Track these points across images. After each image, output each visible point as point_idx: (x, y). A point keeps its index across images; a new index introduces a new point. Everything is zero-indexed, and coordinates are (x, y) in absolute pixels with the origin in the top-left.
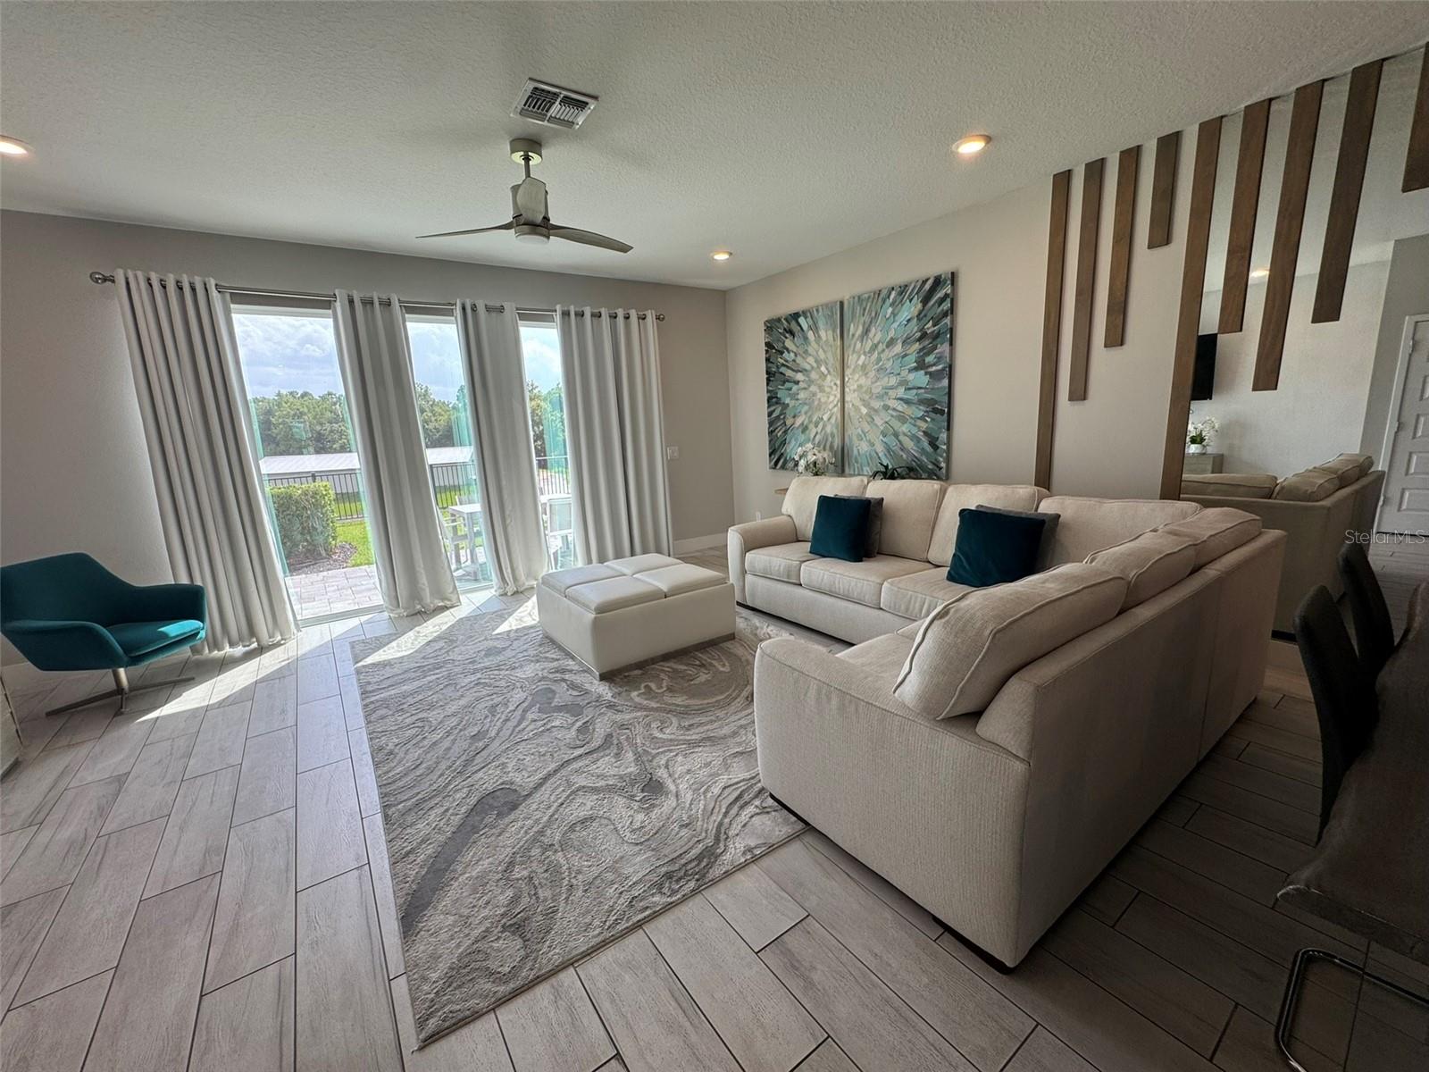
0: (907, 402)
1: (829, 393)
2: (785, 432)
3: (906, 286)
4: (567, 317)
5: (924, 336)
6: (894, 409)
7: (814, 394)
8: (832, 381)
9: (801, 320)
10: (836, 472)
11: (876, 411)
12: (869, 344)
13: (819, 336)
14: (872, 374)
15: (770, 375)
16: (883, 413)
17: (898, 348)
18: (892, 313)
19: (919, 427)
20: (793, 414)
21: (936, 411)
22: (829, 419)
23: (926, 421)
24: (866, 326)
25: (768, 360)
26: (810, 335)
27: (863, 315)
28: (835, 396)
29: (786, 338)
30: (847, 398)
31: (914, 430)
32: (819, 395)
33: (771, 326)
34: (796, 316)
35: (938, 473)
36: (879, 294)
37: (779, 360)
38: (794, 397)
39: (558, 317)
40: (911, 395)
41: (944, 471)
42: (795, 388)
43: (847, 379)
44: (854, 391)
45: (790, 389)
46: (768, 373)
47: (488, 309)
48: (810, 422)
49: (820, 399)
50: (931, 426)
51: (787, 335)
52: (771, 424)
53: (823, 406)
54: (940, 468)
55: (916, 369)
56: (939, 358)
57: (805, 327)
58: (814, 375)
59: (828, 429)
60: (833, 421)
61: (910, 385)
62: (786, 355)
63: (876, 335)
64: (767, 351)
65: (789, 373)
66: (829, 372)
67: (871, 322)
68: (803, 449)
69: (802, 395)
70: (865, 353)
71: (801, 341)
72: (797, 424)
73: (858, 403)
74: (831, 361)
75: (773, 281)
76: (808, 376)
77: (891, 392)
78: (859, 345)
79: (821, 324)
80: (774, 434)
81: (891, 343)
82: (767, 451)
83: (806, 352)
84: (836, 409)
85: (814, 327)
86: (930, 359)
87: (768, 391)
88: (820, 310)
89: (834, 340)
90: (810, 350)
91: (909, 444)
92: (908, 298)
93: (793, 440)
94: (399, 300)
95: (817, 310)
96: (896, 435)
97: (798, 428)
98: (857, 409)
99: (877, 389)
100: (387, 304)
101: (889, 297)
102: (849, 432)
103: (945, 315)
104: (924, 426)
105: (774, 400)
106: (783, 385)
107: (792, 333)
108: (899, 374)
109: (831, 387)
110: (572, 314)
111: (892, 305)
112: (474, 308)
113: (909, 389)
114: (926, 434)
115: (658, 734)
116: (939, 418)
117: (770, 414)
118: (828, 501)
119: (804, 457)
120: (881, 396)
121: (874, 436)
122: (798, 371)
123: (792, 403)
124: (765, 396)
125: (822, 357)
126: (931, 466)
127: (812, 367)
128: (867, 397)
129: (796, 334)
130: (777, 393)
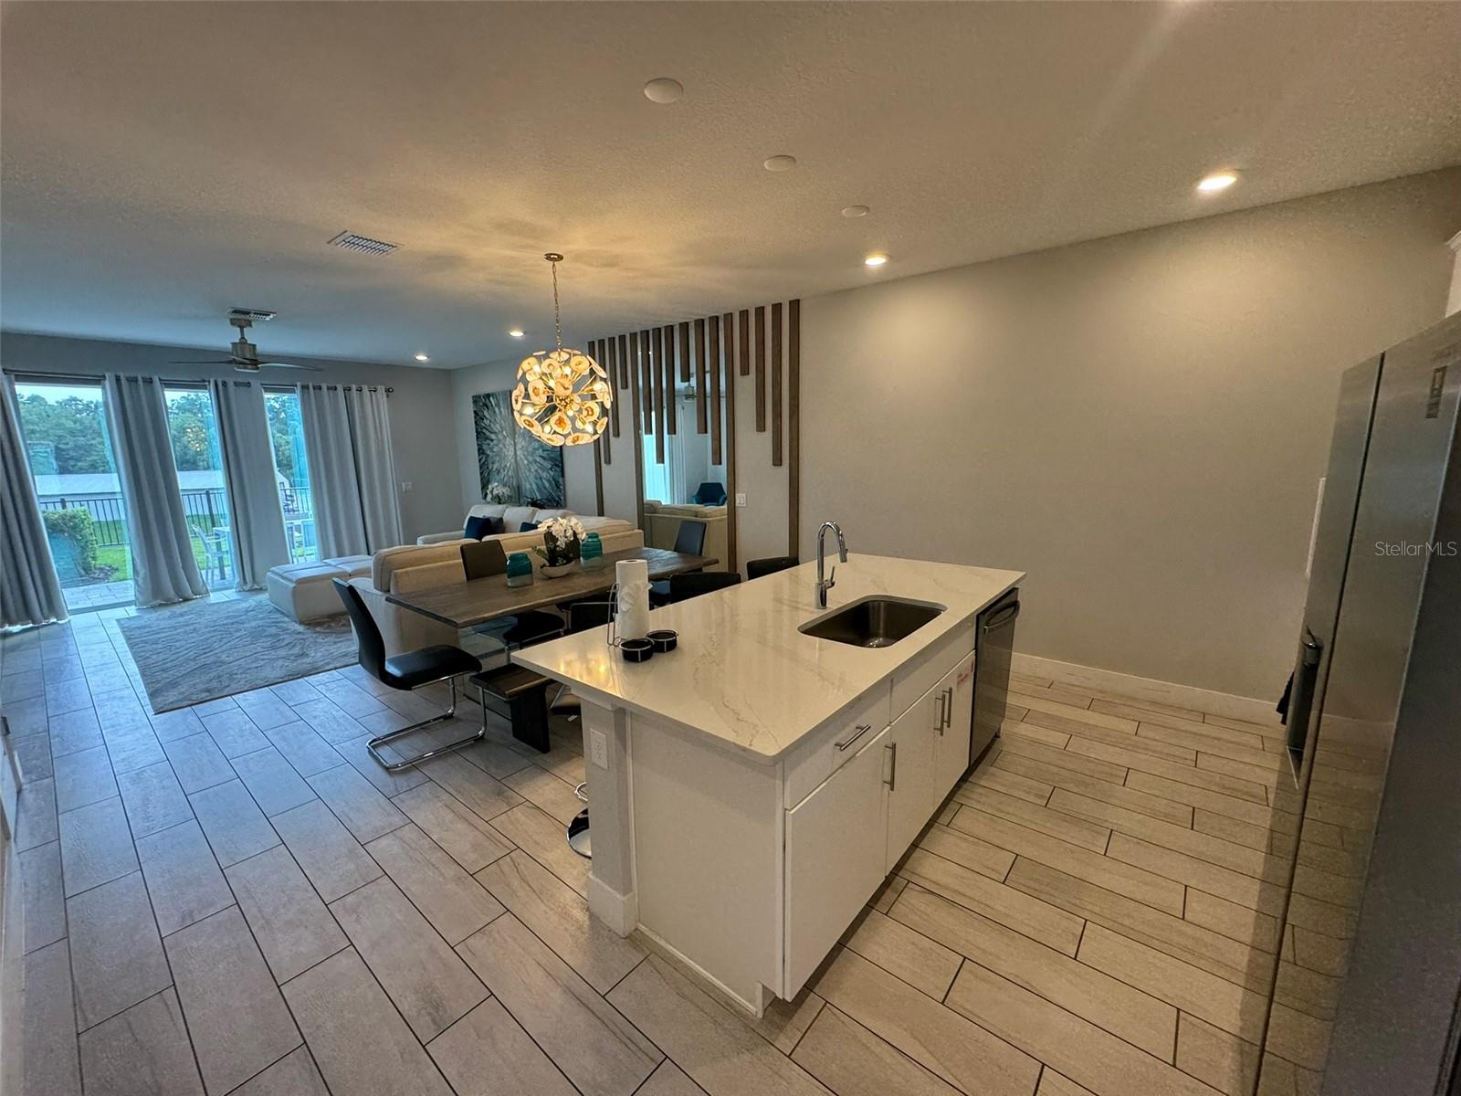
0: (544, 459)
1: (509, 449)
2: (488, 473)
4: (306, 390)
6: (539, 463)
7: (501, 449)
8: (509, 442)
9: (491, 398)
10: (516, 502)
11: (531, 463)
13: (500, 411)
14: (527, 439)
15: (478, 434)
16: (534, 465)
19: (550, 475)
20: (492, 462)
21: (556, 465)
22: (510, 467)
23: (552, 471)
25: (476, 422)
26: (497, 410)
28: (512, 451)
29: (484, 409)
30: (518, 453)
32: (504, 450)
33: (476, 399)
34: (488, 396)
35: (560, 503)
37: (482, 424)
38: (491, 450)
39: (298, 390)
40: (545, 454)
41: (563, 501)
42: (492, 444)
43: (516, 441)
44: (520, 449)
45: (489, 445)
46: (477, 432)
47: (236, 384)
48: (501, 467)
49: (504, 453)
50: (556, 474)
51: (485, 407)
52: (481, 467)
53: (507, 458)
54: (560, 500)
57: (494, 404)
58: (500, 436)
59: (510, 473)
60: (512, 467)
61: (545, 448)
62: (485, 421)
64: (475, 417)
65: (487, 433)
66: (508, 435)
68: (496, 488)
69: (495, 449)
71: (492, 414)
72: (494, 469)
73: (523, 457)
74: (508, 429)
75: (475, 369)
76: (497, 437)
77: (536, 452)
79: (501, 403)
80: (483, 475)
82: (480, 486)
83: (495, 420)
84: (512, 460)
85: (498, 405)
87: (478, 445)
89: (509, 415)
90: (497, 419)
91: (547, 485)
93: (492, 479)
94: (160, 379)
95: (499, 395)
96: (541, 479)
97: (495, 471)
98: (523, 461)
99: (530, 449)
100: (150, 381)
102: (520, 476)
104: (552, 474)
105: (481, 451)
106: (485, 441)
107: (486, 405)
109: (509, 446)
110: (311, 388)
112: (224, 384)
113: (544, 451)
114: (554, 479)
115: (320, 640)
116: (558, 470)
117: (480, 461)
118: (472, 519)
119: (492, 492)
120: (532, 454)
121: (532, 479)
122: (492, 433)
123: (491, 454)
124: (476, 448)
125: (503, 425)
126: (557, 499)
127: (499, 431)
128: (526, 455)
129: (489, 408)
130: (482, 447)
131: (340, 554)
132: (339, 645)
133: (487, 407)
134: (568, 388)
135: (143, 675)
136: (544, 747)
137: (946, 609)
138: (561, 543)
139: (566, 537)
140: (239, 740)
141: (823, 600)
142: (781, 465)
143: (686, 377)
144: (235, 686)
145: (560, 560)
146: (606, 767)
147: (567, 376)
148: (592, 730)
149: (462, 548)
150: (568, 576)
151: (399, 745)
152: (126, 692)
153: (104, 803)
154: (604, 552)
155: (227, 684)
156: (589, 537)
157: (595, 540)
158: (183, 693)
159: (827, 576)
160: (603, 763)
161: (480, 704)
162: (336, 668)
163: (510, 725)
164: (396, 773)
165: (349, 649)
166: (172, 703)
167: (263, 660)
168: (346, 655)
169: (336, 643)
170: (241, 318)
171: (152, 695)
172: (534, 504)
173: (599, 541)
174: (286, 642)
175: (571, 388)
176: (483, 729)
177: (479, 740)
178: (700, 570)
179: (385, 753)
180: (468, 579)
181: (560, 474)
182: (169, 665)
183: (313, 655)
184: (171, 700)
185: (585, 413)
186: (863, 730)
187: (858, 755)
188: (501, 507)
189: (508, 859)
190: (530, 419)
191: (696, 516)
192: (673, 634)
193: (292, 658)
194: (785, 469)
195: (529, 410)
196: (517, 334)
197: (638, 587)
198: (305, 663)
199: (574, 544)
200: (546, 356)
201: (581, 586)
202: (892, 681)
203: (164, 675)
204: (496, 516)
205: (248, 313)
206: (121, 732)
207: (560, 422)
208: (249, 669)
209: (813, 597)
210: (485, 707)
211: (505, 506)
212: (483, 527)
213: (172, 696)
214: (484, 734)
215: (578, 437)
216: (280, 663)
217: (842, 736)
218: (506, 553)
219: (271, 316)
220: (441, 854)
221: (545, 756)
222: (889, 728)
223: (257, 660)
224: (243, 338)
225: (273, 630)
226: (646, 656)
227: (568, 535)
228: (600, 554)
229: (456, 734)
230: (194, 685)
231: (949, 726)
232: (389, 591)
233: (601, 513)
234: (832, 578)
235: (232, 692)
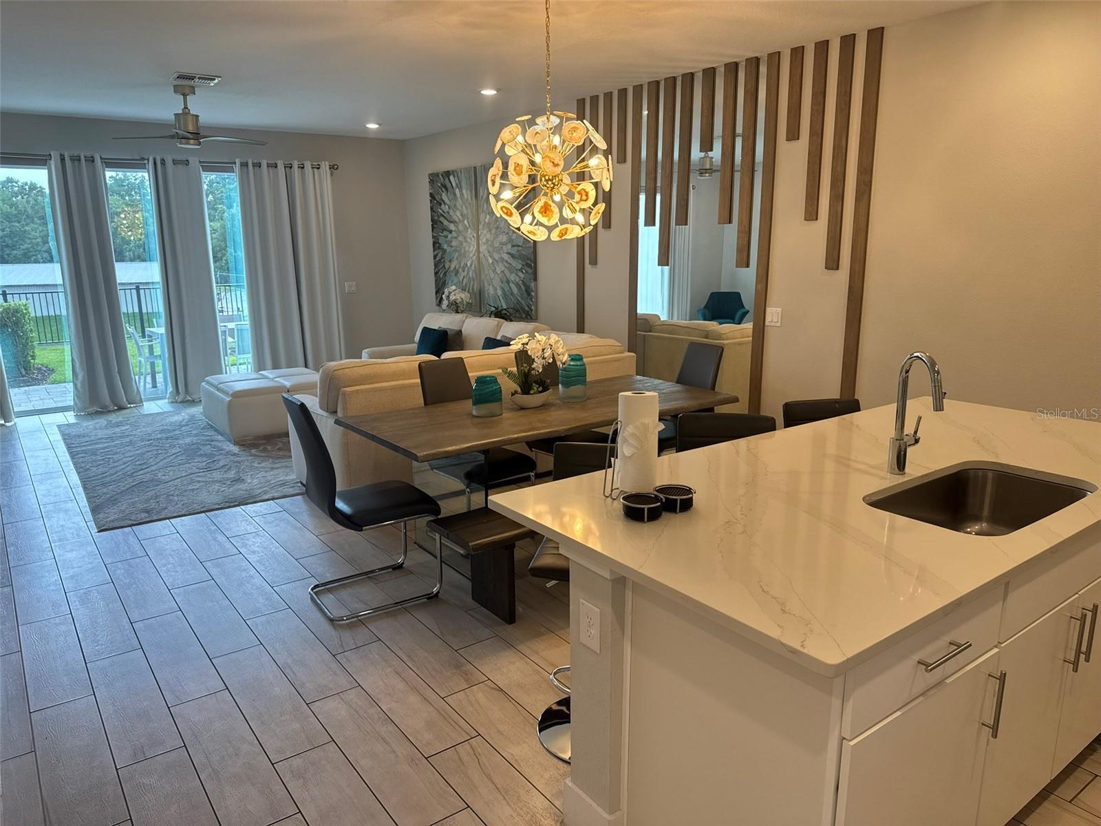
0: (513, 256)
1: (470, 243)
2: (445, 274)
4: (245, 168)
6: (507, 262)
7: (462, 244)
8: (471, 234)
9: (451, 178)
10: (475, 310)
11: (496, 261)
13: (462, 194)
14: (494, 231)
15: (434, 223)
16: (500, 264)
19: (519, 277)
20: (449, 259)
21: (528, 265)
22: (471, 266)
23: (523, 273)
25: (432, 208)
26: (457, 191)
28: (474, 246)
29: (443, 191)
30: (481, 249)
31: (517, 279)
32: (464, 244)
33: (433, 178)
34: (447, 174)
35: (532, 315)
37: (439, 210)
38: (449, 243)
39: (237, 168)
40: (514, 251)
41: (534, 313)
42: (450, 236)
43: (480, 233)
44: (484, 243)
45: (447, 237)
46: (432, 220)
47: (175, 162)
48: (460, 266)
49: (465, 248)
50: (526, 276)
52: (436, 266)
53: (467, 255)
54: (532, 310)
57: (454, 184)
58: (461, 227)
59: (470, 274)
60: (473, 266)
61: (515, 243)
62: (443, 206)
64: (431, 202)
65: (445, 223)
66: (470, 226)
68: (454, 293)
69: (454, 244)
71: (451, 197)
72: (452, 269)
73: (486, 253)
74: (470, 217)
75: (435, 141)
76: (457, 227)
77: (504, 247)
78: (485, 206)
79: (464, 184)
80: (438, 275)
82: (434, 290)
83: (455, 206)
84: (474, 258)
85: (459, 186)
87: (433, 237)
88: (463, 172)
89: (472, 200)
90: (458, 205)
91: (515, 290)
93: (450, 280)
94: (101, 158)
95: (461, 172)
96: (508, 282)
97: (452, 272)
98: (486, 259)
99: (497, 245)
100: (91, 160)
102: (483, 278)
104: (522, 276)
105: (437, 245)
106: (442, 233)
107: (445, 187)
108: (508, 233)
109: (471, 239)
110: (250, 166)
112: (163, 162)
113: (513, 246)
114: (524, 283)
115: (256, 465)
116: (530, 271)
117: (435, 257)
118: (426, 331)
119: (448, 297)
120: (499, 250)
121: (497, 282)
122: (450, 222)
123: (448, 249)
124: (431, 241)
125: (465, 212)
126: (527, 309)
127: (459, 219)
128: (491, 251)
129: (449, 189)
130: (438, 239)
131: (276, 366)
132: (276, 472)
133: (447, 189)
134: (558, 165)
135: (85, 488)
136: (510, 617)
137: (1097, 488)
138: (538, 365)
139: (544, 358)
140: (178, 569)
141: (900, 462)
142: (838, 269)
143: (707, 146)
144: (173, 509)
145: (535, 387)
146: (598, 652)
147: (555, 147)
148: (581, 600)
149: (419, 365)
150: (544, 406)
151: (345, 594)
152: (70, 505)
153: (57, 621)
154: (588, 380)
155: (164, 506)
156: (572, 360)
157: (579, 363)
158: (124, 511)
159: (909, 429)
160: (595, 645)
161: (436, 558)
162: (273, 499)
163: (469, 585)
164: (341, 626)
165: (287, 478)
166: (113, 521)
167: (199, 482)
168: (284, 484)
169: (273, 469)
170: (185, 84)
171: (95, 510)
172: (499, 314)
173: (584, 365)
174: (221, 464)
175: (562, 163)
176: (438, 585)
177: (433, 598)
178: (712, 410)
179: (328, 600)
180: (425, 405)
181: (532, 276)
182: (108, 479)
183: (249, 481)
184: (112, 518)
185: (577, 197)
186: (960, 648)
187: (948, 681)
188: (459, 317)
189: (466, 745)
190: (508, 206)
191: (707, 338)
192: (689, 491)
193: (228, 482)
194: (843, 275)
195: (507, 195)
196: (489, 92)
197: (646, 427)
198: (240, 489)
199: (551, 368)
200: (532, 123)
201: (558, 421)
202: (1007, 584)
203: (105, 490)
204: (455, 327)
205: (192, 78)
206: (69, 547)
207: (546, 210)
208: (186, 491)
209: (885, 456)
210: (441, 561)
211: (465, 315)
212: (438, 341)
213: (112, 514)
214: (438, 592)
215: (567, 229)
216: (216, 487)
217: (930, 652)
218: (470, 374)
219: (216, 81)
220: (391, 727)
221: (509, 628)
222: (996, 650)
223: (192, 482)
224: (186, 108)
225: (207, 449)
226: (654, 516)
227: (546, 355)
228: (584, 382)
229: (406, 588)
230: (133, 503)
231: (1087, 660)
232: (336, 412)
233: (581, 329)
234: (916, 432)
235: (170, 515)
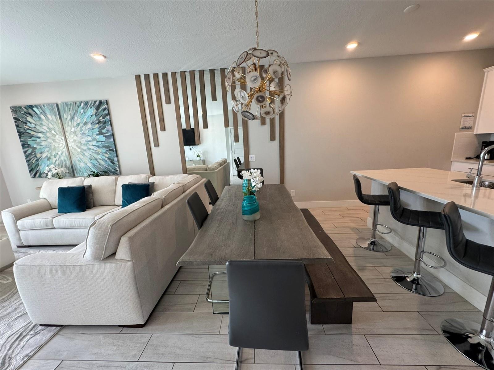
0: (98, 147)
1: (59, 143)
2: (37, 160)
3: (87, 102)
5: (99, 122)
6: (93, 150)
7: (51, 143)
8: (59, 138)
9: (35, 109)
10: (70, 176)
11: (85, 150)
12: (75, 124)
13: (48, 118)
14: (80, 135)
15: (21, 134)
16: (88, 151)
17: (89, 126)
18: (84, 112)
19: (105, 156)
20: (40, 152)
21: (111, 150)
22: (61, 154)
23: (108, 154)
24: (72, 116)
25: (17, 126)
26: (42, 116)
27: (70, 111)
28: (63, 144)
29: (27, 116)
30: (69, 145)
31: (103, 157)
32: (54, 144)
33: (15, 110)
34: (31, 107)
35: (116, 172)
36: (75, 104)
37: (25, 126)
38: (39, 144)
40: (99, 144)
41: (119, 171)
42: (38, 140)
43: (67, 137)
44: (72, 142)
45: (36, 141)
46: (18, 132)
48: (52, 155)
49: (54, 145)
50: (110, 155)
51: (27, 115)
52: (27, 157)
53: (57, 149)
54: (117, 171)
55: (99, 134)
56: (108, 131)
57: (38, 112)
58: (48, 135)
59: (62, 158)
60: (64, 154)
61: (98, 140)
62: (28, 124)
63: (77, 119)
64: (15, 122)
65: (32, 133)
66: (57, 134)
67: (74, 114)
68: (55, 168)
69: (43, 143)
70: (74, 127)
71: (36, 119)
73: (75, 147)
74: (57, 129)
76: (45, 135)
77: (90, 143)
78: (70, 123)
79: (47, 112)
80: (30, 161)
81: (86, 123)
82: (27, 170)
83: (41, 124)
84: (64, 150)
85: (44, 113)
86: (104, 131)
87: (21, 141)
88: (46, 106)
89: (57, 120)
90: (43, 123)
91: (103, 163)
92: (89, 107)
93: (43, 164)
95: (44, 106)
96: (96, 159)
97: (44, 158)
98: (75, 150)
99: (83, 141)
101: (80, 105)
102: (73, 159)
103: (107, 115)
104: (107, 156)
105: (26, 145)
106: (31, 139)
108: (92, 136)
109: (59, 140)
111: (83, 108)
114: (108, 158)
117: (25, 152)
121: (86, 160)
122: (38, 132)
123: (38, 147)
124: (20, 144)
125: (51, 126)
126: (113, 170)
127: (46, 131)
128: (79, 145)
129: (33, 115)
130: (27, 142)
133: (31, 115)
142: (275, 140)
143: (214, 98)
181: (115, 155)
194: (277, 142)
